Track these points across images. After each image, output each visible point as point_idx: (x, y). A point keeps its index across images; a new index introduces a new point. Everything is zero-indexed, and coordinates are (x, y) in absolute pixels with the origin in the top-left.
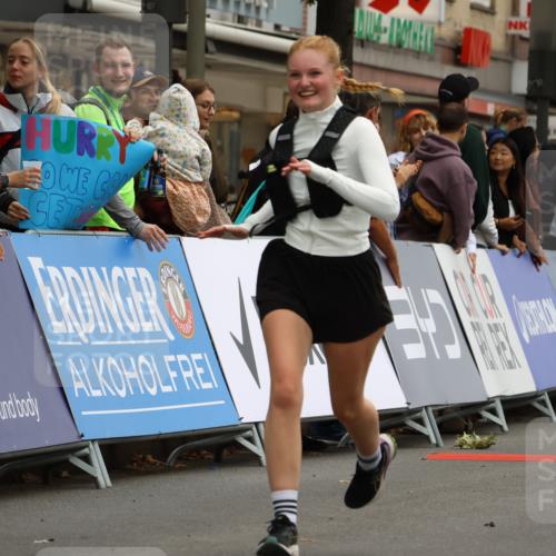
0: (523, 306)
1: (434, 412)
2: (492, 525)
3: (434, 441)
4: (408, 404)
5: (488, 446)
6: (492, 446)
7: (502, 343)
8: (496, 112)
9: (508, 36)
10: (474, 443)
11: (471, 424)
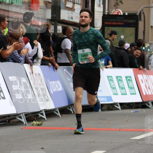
0: (51, 83)
1: (24, 114)
2: (43, 148)
3: (25, 123)
4: (17, 112)
5: (41, 125)
6: (42, 125)
7: (45, 94)
9: (44, 1)
10: (37, 124)
11: (36, 118)
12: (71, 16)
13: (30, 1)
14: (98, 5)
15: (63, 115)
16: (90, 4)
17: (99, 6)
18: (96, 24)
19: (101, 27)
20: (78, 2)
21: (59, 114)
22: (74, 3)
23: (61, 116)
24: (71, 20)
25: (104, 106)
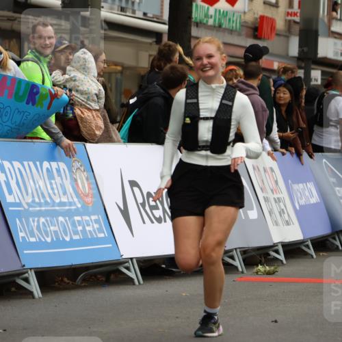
1: (240, 251)
2: (276, 322)
3: (240, 270)
5: (273, 273)
6: (276, 273)
7: (283, 210)
8: (279, 67)
9: (286, 21)
10: (265, 271)
11: (263, 260)
13: (256, 19)
15: (321, 254)
21: (312, 251)
23: (316, 255)
24: (340, 58)
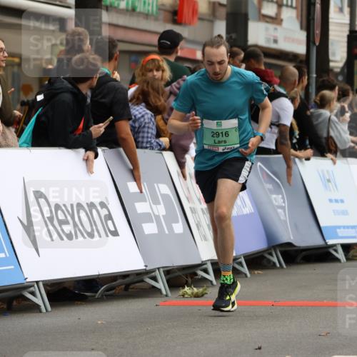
1: (164, 271)
3: (164, 292)
4: (146, 266)
5: (203, 295)
6: (205, 296)
9: (210, 3)
10: (192, 293)
11: (190, 280)
12: (274, 37)
13: (176, 2)
14: (338, 10)
15: (256, 272)
16: (318, 6)
17: (341, 10)
18: (334, 54)
19: (344, 60)
20: (289, 3)
21: (245, 269)
22: (280, 6)
23: (250, 273)
24: (273, 46)
25: (354, 249)
